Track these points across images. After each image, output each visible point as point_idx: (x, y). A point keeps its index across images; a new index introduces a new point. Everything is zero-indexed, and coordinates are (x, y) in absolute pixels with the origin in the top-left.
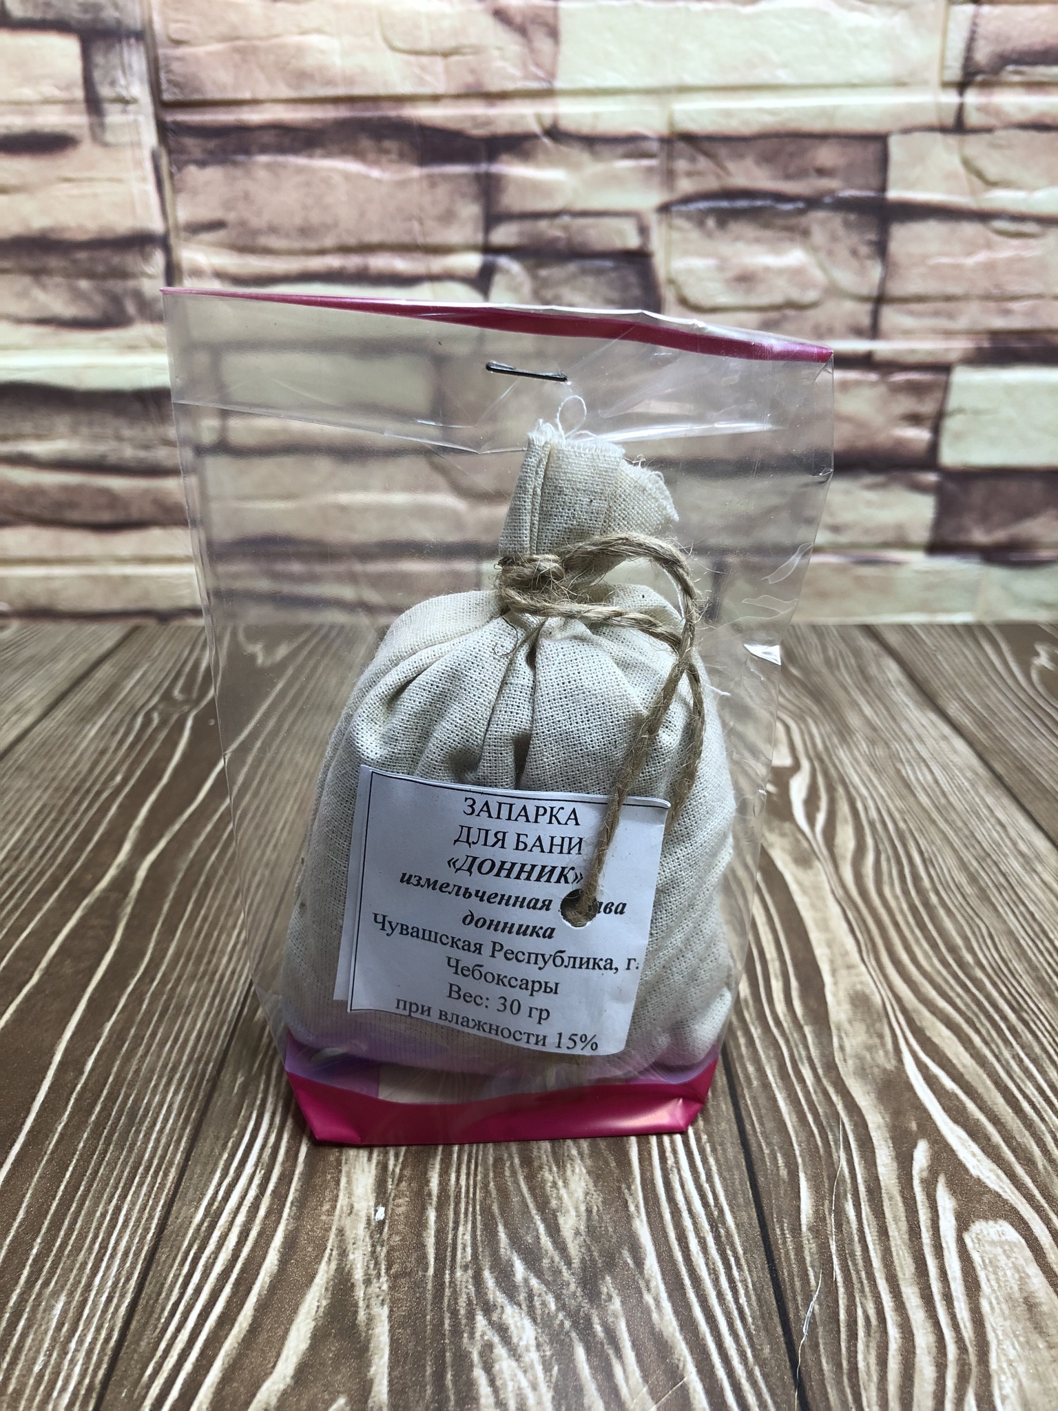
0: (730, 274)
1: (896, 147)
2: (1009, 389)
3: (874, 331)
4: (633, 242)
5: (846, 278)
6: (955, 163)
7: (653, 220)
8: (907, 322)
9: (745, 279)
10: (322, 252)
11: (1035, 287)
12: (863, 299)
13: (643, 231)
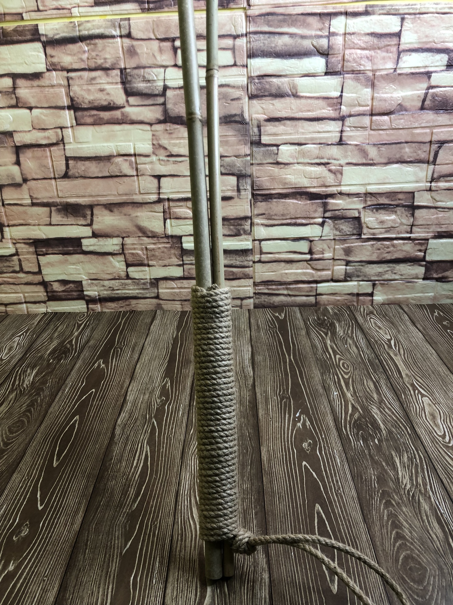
0: (379, 221)
1: (416, 194)
2: (442, 244)
3: (411, 232)
4: (357, 215)
5: (404, 221)
6: (430, 196)
7: (361, 210)
8: (419, 230)
9: (382, 222)
10: (286, 219)
11: (448, 222)
12: (409, 225)
13: (359, 213)
